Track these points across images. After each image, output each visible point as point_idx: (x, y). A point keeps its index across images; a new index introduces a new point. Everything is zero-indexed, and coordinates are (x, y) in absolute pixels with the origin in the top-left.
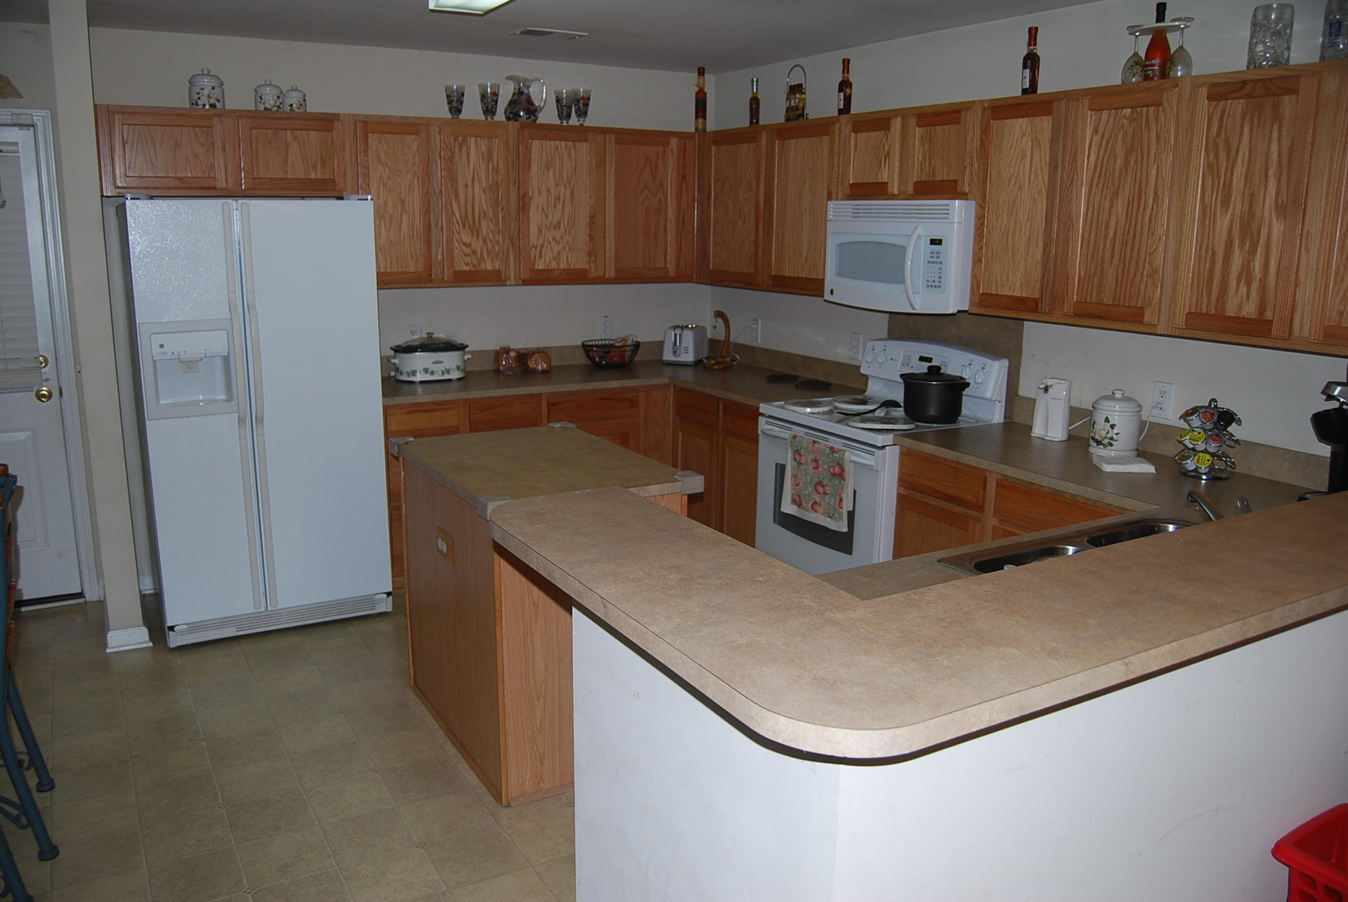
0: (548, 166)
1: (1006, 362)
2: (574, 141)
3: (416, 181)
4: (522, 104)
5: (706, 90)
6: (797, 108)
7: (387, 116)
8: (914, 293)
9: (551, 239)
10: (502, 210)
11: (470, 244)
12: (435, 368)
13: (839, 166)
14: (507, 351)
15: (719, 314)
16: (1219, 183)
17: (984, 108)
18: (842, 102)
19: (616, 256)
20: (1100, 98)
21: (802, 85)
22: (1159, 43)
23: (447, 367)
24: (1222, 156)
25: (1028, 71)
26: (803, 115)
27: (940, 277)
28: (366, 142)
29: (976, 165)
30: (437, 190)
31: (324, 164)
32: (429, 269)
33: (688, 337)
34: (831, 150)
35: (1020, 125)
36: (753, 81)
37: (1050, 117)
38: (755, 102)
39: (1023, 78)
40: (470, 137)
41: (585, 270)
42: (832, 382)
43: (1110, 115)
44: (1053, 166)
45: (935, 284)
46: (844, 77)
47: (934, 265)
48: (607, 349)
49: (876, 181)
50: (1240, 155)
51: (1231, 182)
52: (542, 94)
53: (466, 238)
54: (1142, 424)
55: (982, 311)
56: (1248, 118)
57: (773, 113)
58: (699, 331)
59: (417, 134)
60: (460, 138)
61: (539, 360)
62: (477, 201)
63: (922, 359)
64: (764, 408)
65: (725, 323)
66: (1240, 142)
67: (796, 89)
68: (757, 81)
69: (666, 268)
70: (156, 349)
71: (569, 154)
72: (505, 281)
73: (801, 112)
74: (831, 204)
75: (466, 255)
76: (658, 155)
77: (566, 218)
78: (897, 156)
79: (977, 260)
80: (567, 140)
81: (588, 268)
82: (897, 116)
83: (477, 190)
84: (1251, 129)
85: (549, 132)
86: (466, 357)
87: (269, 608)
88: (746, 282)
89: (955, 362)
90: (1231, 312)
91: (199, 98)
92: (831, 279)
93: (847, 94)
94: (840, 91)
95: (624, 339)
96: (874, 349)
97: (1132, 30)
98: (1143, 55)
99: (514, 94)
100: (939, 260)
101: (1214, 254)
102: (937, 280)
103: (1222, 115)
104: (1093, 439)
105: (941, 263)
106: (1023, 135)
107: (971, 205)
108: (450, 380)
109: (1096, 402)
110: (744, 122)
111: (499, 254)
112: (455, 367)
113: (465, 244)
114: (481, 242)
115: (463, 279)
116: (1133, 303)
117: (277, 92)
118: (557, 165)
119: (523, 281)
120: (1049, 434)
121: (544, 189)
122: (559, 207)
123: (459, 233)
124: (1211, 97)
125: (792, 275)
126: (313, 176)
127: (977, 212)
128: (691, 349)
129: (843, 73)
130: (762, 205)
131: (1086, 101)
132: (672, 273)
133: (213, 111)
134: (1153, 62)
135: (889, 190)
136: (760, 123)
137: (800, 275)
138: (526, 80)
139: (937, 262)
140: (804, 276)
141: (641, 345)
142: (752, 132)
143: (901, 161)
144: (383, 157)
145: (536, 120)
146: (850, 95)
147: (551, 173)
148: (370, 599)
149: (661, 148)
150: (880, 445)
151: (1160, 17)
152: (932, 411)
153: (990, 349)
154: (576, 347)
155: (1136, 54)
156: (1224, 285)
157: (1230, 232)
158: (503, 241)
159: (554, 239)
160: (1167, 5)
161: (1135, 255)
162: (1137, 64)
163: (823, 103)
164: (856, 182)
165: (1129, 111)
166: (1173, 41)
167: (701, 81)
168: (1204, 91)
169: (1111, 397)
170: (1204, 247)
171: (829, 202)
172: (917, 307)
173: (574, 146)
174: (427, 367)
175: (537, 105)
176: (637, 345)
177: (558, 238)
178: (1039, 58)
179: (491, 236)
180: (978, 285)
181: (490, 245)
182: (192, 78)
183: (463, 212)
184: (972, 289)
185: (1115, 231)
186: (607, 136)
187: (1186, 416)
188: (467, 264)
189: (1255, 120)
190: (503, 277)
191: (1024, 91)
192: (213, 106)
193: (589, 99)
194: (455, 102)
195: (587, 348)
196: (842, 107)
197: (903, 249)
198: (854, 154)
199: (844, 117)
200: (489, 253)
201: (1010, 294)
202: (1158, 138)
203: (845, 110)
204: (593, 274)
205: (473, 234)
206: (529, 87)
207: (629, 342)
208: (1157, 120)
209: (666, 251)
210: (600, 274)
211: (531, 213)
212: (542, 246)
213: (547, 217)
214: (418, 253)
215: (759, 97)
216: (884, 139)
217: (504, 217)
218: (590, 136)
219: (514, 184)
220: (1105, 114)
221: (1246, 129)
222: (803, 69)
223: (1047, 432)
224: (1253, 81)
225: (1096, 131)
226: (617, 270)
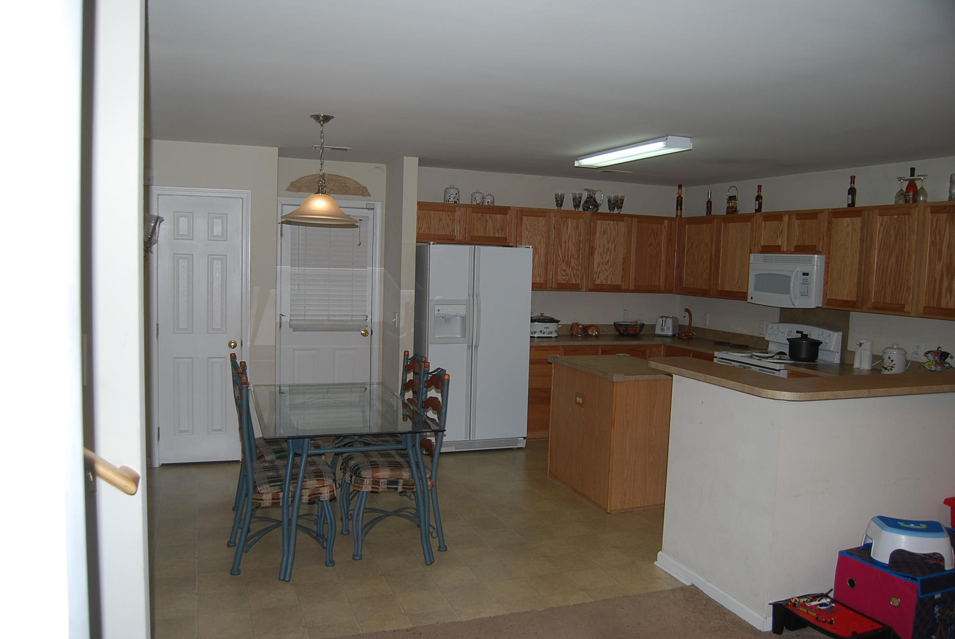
0: (605, 233)
1: (841, 333)
2: (617, 221)
3: (543, 239)
4: (591, 202)
5: (682, 196)
6: (733, 207)
7: (531, 208)
8: (794, 299)
9: (604, 269)
10: (582, 254)
11: (566, 270)
12: (545, 330)
13: (755, 237)
14: (578, 325)
15: (687, 310)
16: (936, 249)
17: (829, 213)
18: (757, 206)
19: (635, 278)
20: (884, 210)
21: (735, 196)
22: (912, 185)
23: (551, 331)
24: (938, 238)
25: (850, 196)
26: (736, 211)
27: (807, 291)
28: (522, 220)
29: (825, 239)
30: (552, 244)
31: (502, 230)
32: (546, 281)
33: (669, 322)
34: (752, 229)
35: (846, 220)
36: (708, 193)
37: (860, 218)
38: (709, 203)
39: (848, 199)
40: (569, 218)
41: (620, 285)
42: (750, 345)
43: (888, 218)
44: (862, 241)
45: (805, 294)
46: (758, 193)
47: (805, 285)
48: (626, 327)
49: (775, 245)
50: (946, 236)
51: (942, 249)
52: (600, 198)
53: (564, 268)
54: (907, 362)
55: (829, 307)
56: (948, 221)
57: (720, 209)
58: (675, 320)
59: (545, 216)
60: (564, 219)
61: (594, 330)
62: (570, 250)
63: (798, 332)
64: (716, 354)
65: (689, 314)
66: (945, 232)
67: (732, 198)
68: (711, 193)
69: (659, 286)
70: (436, 312)
71: (615, 228)
72: (581, 289)
73: (735, 209)
74: (752, 255)
75: (563, 276)
76: (658, 229)
77: (612, 259)
78: (786, 234)
79: (826, 283)
80: (614, 221)
81: (621, 284)
82: (786, 214)
83: (570, 244)
84: (950, 227)
85: (604, 216)
86: (559, 326)
87: (471, 439)
88: (705, 293)
89: (815, 333)
90: (943, 305)
91: (450, 199)
92: (751, 292)
93: (760, 202)
94: (756, 201)
95: (636, 322)
96: (772, 328)
97: (900, 179)
98: (904, 190)
99: (587, 198)
100: (807, 283)
101: (935, 281)
102: (806, 292)
103: (937, 220)
104: (883, 367)
105: (808, 284)
106: (848, 225)
107: (823, 257)
108: (551, 337)
109: (884, 350)
110: (703, 213)
111: (579, 276)
112: (554, 331)
113: (563, 270)
114: (571, 270)
115: (561, 287)
116: (900, 303)
117: (481, 195)
118: (609, 233)
119: (589, 289)
120: (862, 367)
121: (602, 244)
122: (609, 253)
123: (561, 265)
124: (932, 212)
125: (729, 290)
126: (497, 236)
127: (825, 260)
128: (671, 329)
129: (758, 192)
130: (714, 255)
131: (877, 211)
132: (662, 288)
133: (456, 205)
134: (909, 194)
135: (782, 249)
136: (712, 214)
137: (734, 290)
138: (593, 191)
139: (806, 284)
140: (736, 290)
141: (645, 326)
142: (709, 218)
143: (788, 236)
144: (528, 227)
145: (598, 210)
146: (761, 203)
147: (606, 237)
148: (515, 440)
149: (659, 225)
150: (778, 369)
151: (912, 174)
152: (803, 356)
153: (833, 328)
154: (610, 325)
155: (901, 190)
156: (940, 294)
157: (942, 271)
158: (581, 269)
159: (605, 269)
160: (916, 169)
161: (900, 281)
162: (902, 194)
163: (747, 206)
164: (765, 245)
165: (897, 216)
166: (919, 184)
167: (680, 191)
168: (929, 209)
169: (892, 348)
170: (931, 278)
171: (751, 255)
172: (796, 305)
173: (617, 223)
174: (541, 330)
175: (598, 203)
176: (643, 325)
177: (607, 269)
178: (856, 190)
179: (575, 266)
180: (827, 295)
181: (575, 271)
182: (446, 189)
183: (563, 255)
184: (823, 297)
185: (891, 269)
186: (633, 219)
187: (926, 354)
188: (563, 280)
189: (951, 223)
190: (580, 287)
191: (849, 205)
192: (455, 202)
193: (623, 200)
194: (560, 201)
195: (617, 326)
196: (757, 208)
197: (789, 277)
198: (764, 232)
199: (758, 214)
200: (574, 275)
201: (842, 299)
202: (909, 229)
203: (759, 210)
204: (623, 287)
205: (567, 266)
206: (595, 194)
207: (639, 323)
208: (909, 222)
209: (660, 277)
210: (627, 287)
211: (595, 256)
212: (600, 272)
213: (602, 258)
214: (541, 274)
215: (712, 200)
216: (780, 225)
217: (582, 258)
218: (625, 218)
219: (588, 242)
220: (886, 217)
221: (948, 227)
222: (736, 187)
223: (861, 364)
224: (950, 206)
225: (881, 225)
226: (635, 286)
